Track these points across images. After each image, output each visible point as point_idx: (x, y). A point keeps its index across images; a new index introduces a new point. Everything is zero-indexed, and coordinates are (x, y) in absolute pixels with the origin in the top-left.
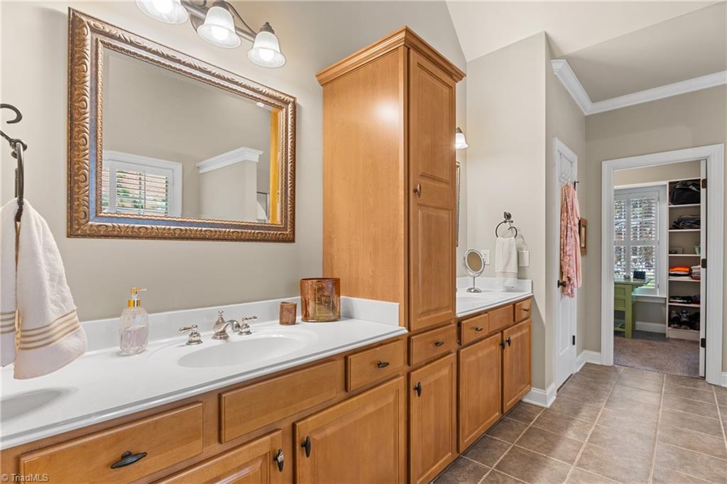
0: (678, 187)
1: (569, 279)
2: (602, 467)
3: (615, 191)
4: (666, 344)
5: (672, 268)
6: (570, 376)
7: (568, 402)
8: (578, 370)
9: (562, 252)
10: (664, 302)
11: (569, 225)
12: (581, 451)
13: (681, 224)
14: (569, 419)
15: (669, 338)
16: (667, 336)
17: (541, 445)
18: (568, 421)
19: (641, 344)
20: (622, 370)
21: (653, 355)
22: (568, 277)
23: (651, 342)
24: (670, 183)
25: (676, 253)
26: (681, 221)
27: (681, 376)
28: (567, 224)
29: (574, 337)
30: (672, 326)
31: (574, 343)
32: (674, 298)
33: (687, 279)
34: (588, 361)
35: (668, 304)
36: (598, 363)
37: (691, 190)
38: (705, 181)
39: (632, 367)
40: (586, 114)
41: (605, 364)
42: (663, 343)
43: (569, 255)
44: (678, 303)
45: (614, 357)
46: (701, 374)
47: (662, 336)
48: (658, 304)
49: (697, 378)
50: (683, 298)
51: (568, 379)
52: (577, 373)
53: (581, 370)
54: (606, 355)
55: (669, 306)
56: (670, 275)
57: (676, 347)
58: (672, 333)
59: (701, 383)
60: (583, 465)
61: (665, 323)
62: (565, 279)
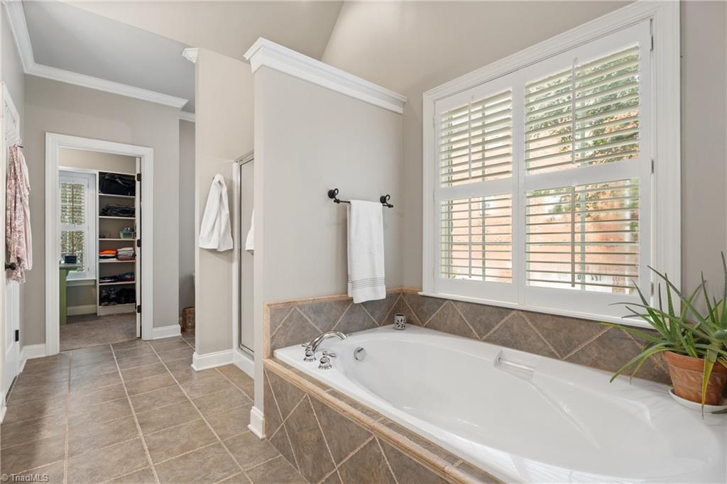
0: (107, 177)
1: (19, 260)
2: (95, 442)
3: (60, 171)
4: (100, 321)
5: (102, 251)
6: (14, 380)
7: (25, 406)
8: (21, 371)
9: (8, 227)
10: (93, 284)
11: (18, 195)
12: (66, 442)
13: (109, 211)
14: (36, 421)
15: (100, 316)
16: (98, 315)
17: (14, 464)
18: (36, 424)
19: (78, 327)
20: (71, 354)
21: (93, 333)
22: (18, 258)
23: (86, 323)
24: (100, 173)
25: (104, 237)
26: (108, 209)
27: (123, 343)
28: (16, 193)
29: (17, 332)
30: (103, 304)
31: (17, 339)
32: (104, 278)
33: (114, 260)
34: (29, 358)
35: (98, 284)
36: (43, 355)
37: (117, 182)
38: (139, 176)
39: (79, 348)
40: (26, 72)
41: (50, 355)
42: (97, 321)
43: (19, 231)
44: (107, 283)
45: (60, 343)
46: (138, 335)
47: (94, 316)
48: (90, 286)
49: (136, 340)
50: (111, 278)
51: (13, 383)
52: (21, 374)
53: (24, 370)
54: (52, 344)
55: (100, 286)
56: (100, 257)
57: (109, 322)
58: (102, 311)
59: (138, 342)
60: (75, 452)
61: (96, 304)
62: (13, 260)
